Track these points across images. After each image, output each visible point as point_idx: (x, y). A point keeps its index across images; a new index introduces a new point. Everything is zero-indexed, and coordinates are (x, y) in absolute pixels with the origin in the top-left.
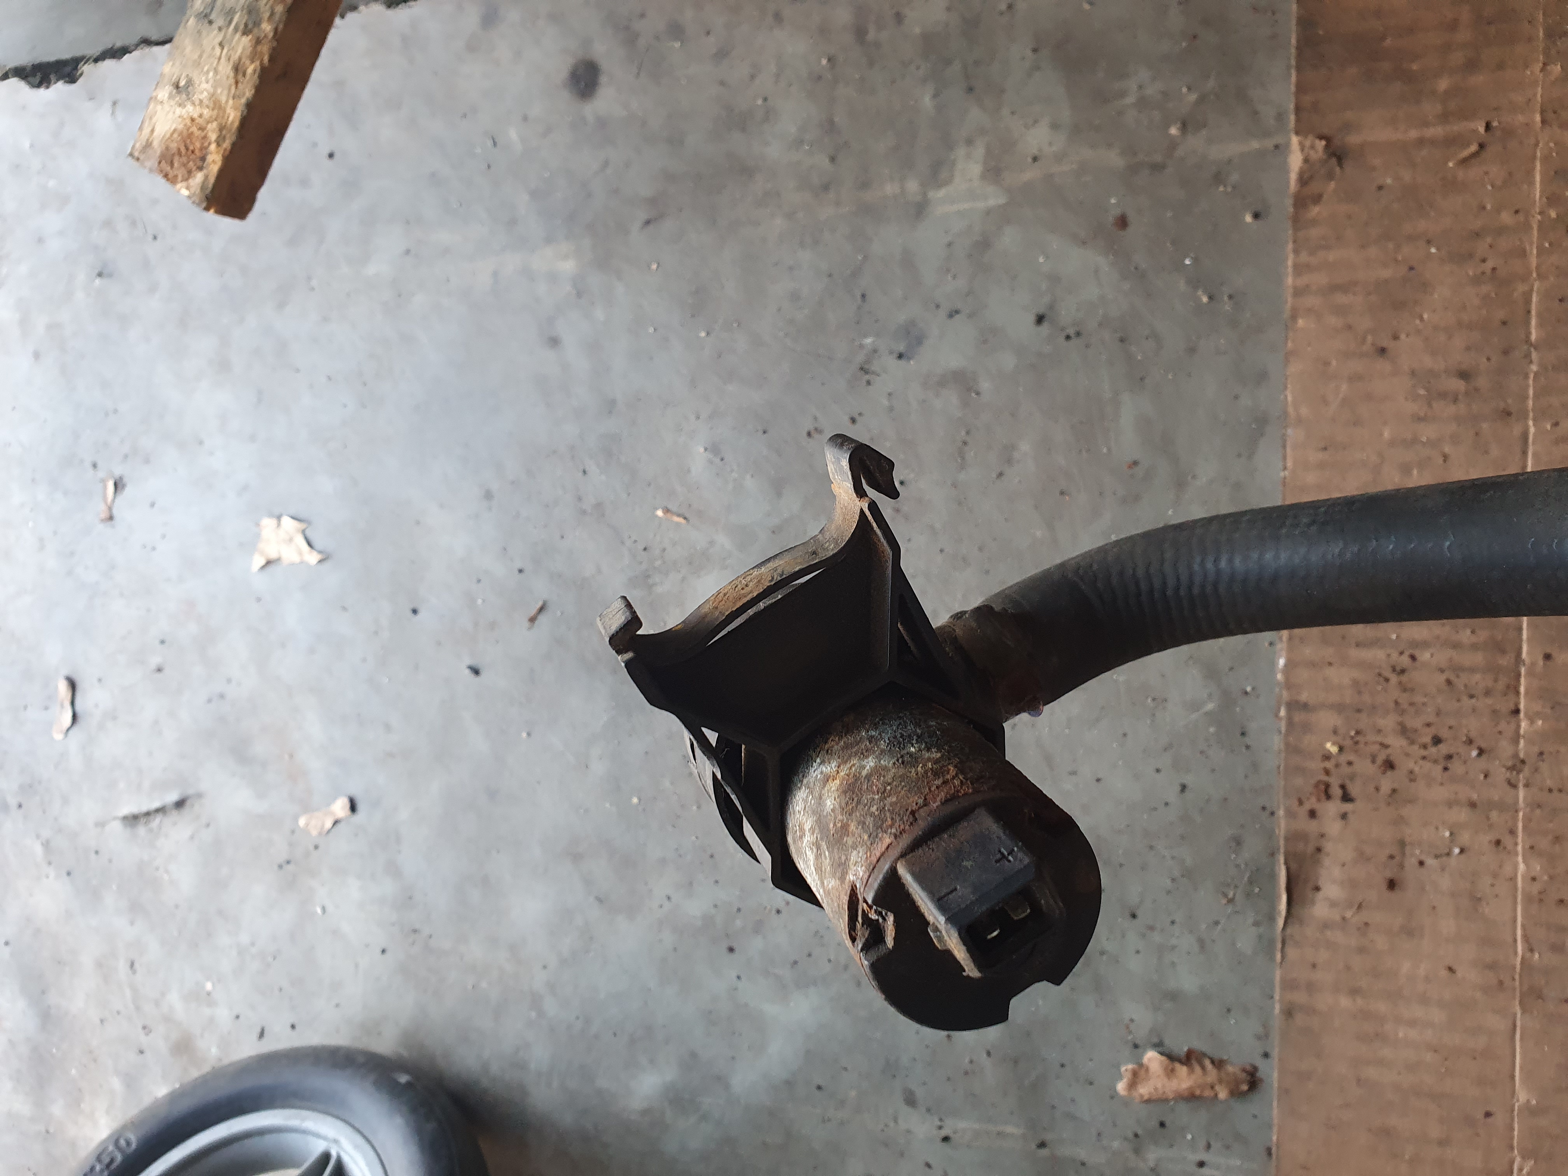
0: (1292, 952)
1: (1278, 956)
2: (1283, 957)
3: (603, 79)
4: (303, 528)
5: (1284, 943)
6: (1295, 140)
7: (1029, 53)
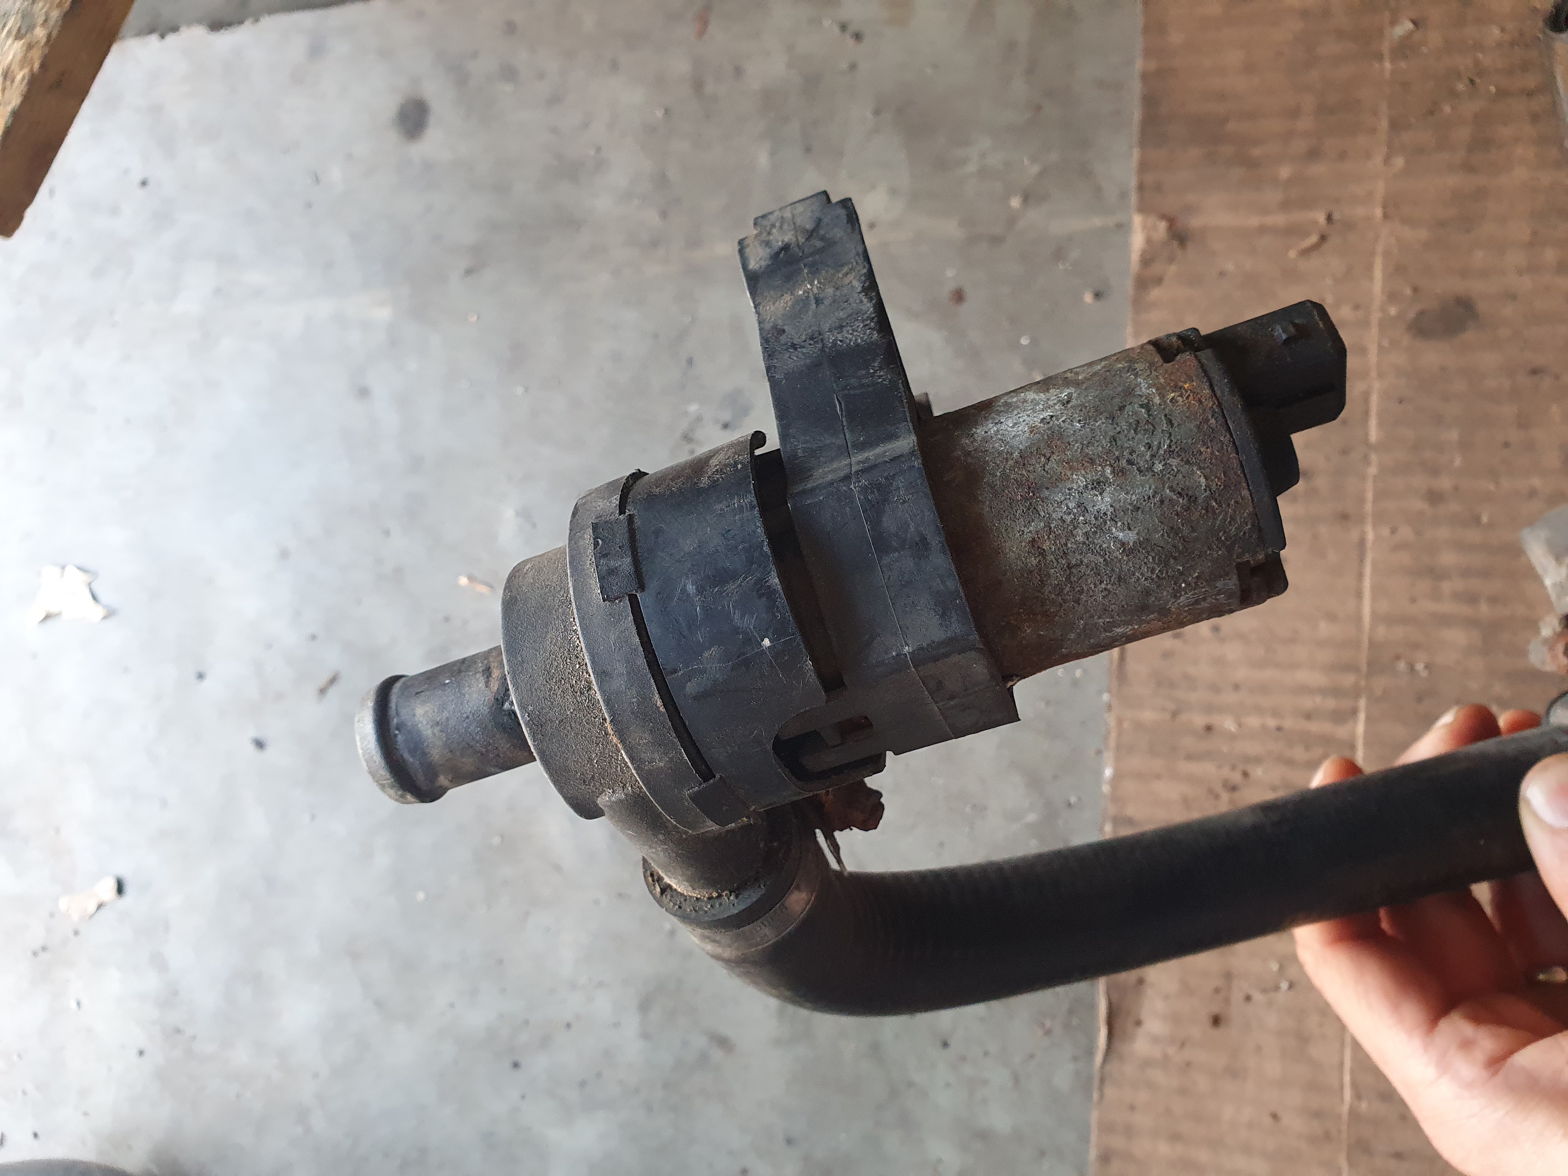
0: (1110, 1092)
1: (1095, 1096)
2: (1102, 1096)
3: (432, 120)
4: (90, 581)
5: (1102, 1080)
6: (1137, 220)
7: (869, 115)
